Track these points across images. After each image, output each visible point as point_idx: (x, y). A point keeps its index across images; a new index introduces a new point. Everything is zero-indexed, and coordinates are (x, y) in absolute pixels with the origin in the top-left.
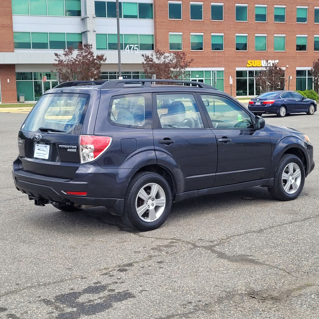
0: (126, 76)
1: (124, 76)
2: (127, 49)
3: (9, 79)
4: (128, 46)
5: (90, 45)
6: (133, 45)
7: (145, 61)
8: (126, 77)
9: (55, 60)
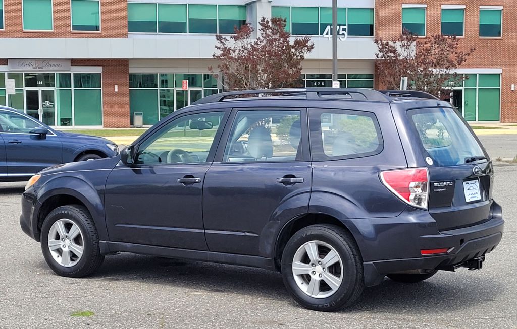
0: (321, 81)
1: (319, 83)
3: (117, 84)
4: (328, 28)
5: (282, 20)
7: (380, 52)
8: (323, 84)
9: (216, 47)
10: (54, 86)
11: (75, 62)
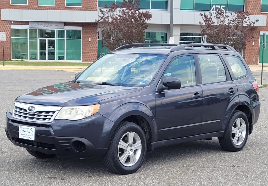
2: (213, 10)
3: (90, 37)
4: (214, 6)
6: (219, 6)
9: (99, 16)
10: (55, 38)
11: (67, 24)
